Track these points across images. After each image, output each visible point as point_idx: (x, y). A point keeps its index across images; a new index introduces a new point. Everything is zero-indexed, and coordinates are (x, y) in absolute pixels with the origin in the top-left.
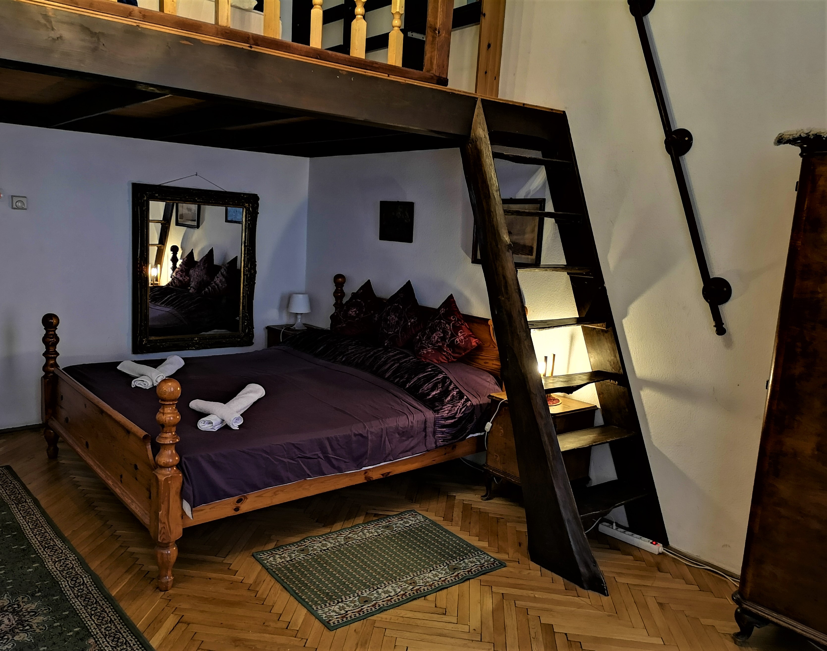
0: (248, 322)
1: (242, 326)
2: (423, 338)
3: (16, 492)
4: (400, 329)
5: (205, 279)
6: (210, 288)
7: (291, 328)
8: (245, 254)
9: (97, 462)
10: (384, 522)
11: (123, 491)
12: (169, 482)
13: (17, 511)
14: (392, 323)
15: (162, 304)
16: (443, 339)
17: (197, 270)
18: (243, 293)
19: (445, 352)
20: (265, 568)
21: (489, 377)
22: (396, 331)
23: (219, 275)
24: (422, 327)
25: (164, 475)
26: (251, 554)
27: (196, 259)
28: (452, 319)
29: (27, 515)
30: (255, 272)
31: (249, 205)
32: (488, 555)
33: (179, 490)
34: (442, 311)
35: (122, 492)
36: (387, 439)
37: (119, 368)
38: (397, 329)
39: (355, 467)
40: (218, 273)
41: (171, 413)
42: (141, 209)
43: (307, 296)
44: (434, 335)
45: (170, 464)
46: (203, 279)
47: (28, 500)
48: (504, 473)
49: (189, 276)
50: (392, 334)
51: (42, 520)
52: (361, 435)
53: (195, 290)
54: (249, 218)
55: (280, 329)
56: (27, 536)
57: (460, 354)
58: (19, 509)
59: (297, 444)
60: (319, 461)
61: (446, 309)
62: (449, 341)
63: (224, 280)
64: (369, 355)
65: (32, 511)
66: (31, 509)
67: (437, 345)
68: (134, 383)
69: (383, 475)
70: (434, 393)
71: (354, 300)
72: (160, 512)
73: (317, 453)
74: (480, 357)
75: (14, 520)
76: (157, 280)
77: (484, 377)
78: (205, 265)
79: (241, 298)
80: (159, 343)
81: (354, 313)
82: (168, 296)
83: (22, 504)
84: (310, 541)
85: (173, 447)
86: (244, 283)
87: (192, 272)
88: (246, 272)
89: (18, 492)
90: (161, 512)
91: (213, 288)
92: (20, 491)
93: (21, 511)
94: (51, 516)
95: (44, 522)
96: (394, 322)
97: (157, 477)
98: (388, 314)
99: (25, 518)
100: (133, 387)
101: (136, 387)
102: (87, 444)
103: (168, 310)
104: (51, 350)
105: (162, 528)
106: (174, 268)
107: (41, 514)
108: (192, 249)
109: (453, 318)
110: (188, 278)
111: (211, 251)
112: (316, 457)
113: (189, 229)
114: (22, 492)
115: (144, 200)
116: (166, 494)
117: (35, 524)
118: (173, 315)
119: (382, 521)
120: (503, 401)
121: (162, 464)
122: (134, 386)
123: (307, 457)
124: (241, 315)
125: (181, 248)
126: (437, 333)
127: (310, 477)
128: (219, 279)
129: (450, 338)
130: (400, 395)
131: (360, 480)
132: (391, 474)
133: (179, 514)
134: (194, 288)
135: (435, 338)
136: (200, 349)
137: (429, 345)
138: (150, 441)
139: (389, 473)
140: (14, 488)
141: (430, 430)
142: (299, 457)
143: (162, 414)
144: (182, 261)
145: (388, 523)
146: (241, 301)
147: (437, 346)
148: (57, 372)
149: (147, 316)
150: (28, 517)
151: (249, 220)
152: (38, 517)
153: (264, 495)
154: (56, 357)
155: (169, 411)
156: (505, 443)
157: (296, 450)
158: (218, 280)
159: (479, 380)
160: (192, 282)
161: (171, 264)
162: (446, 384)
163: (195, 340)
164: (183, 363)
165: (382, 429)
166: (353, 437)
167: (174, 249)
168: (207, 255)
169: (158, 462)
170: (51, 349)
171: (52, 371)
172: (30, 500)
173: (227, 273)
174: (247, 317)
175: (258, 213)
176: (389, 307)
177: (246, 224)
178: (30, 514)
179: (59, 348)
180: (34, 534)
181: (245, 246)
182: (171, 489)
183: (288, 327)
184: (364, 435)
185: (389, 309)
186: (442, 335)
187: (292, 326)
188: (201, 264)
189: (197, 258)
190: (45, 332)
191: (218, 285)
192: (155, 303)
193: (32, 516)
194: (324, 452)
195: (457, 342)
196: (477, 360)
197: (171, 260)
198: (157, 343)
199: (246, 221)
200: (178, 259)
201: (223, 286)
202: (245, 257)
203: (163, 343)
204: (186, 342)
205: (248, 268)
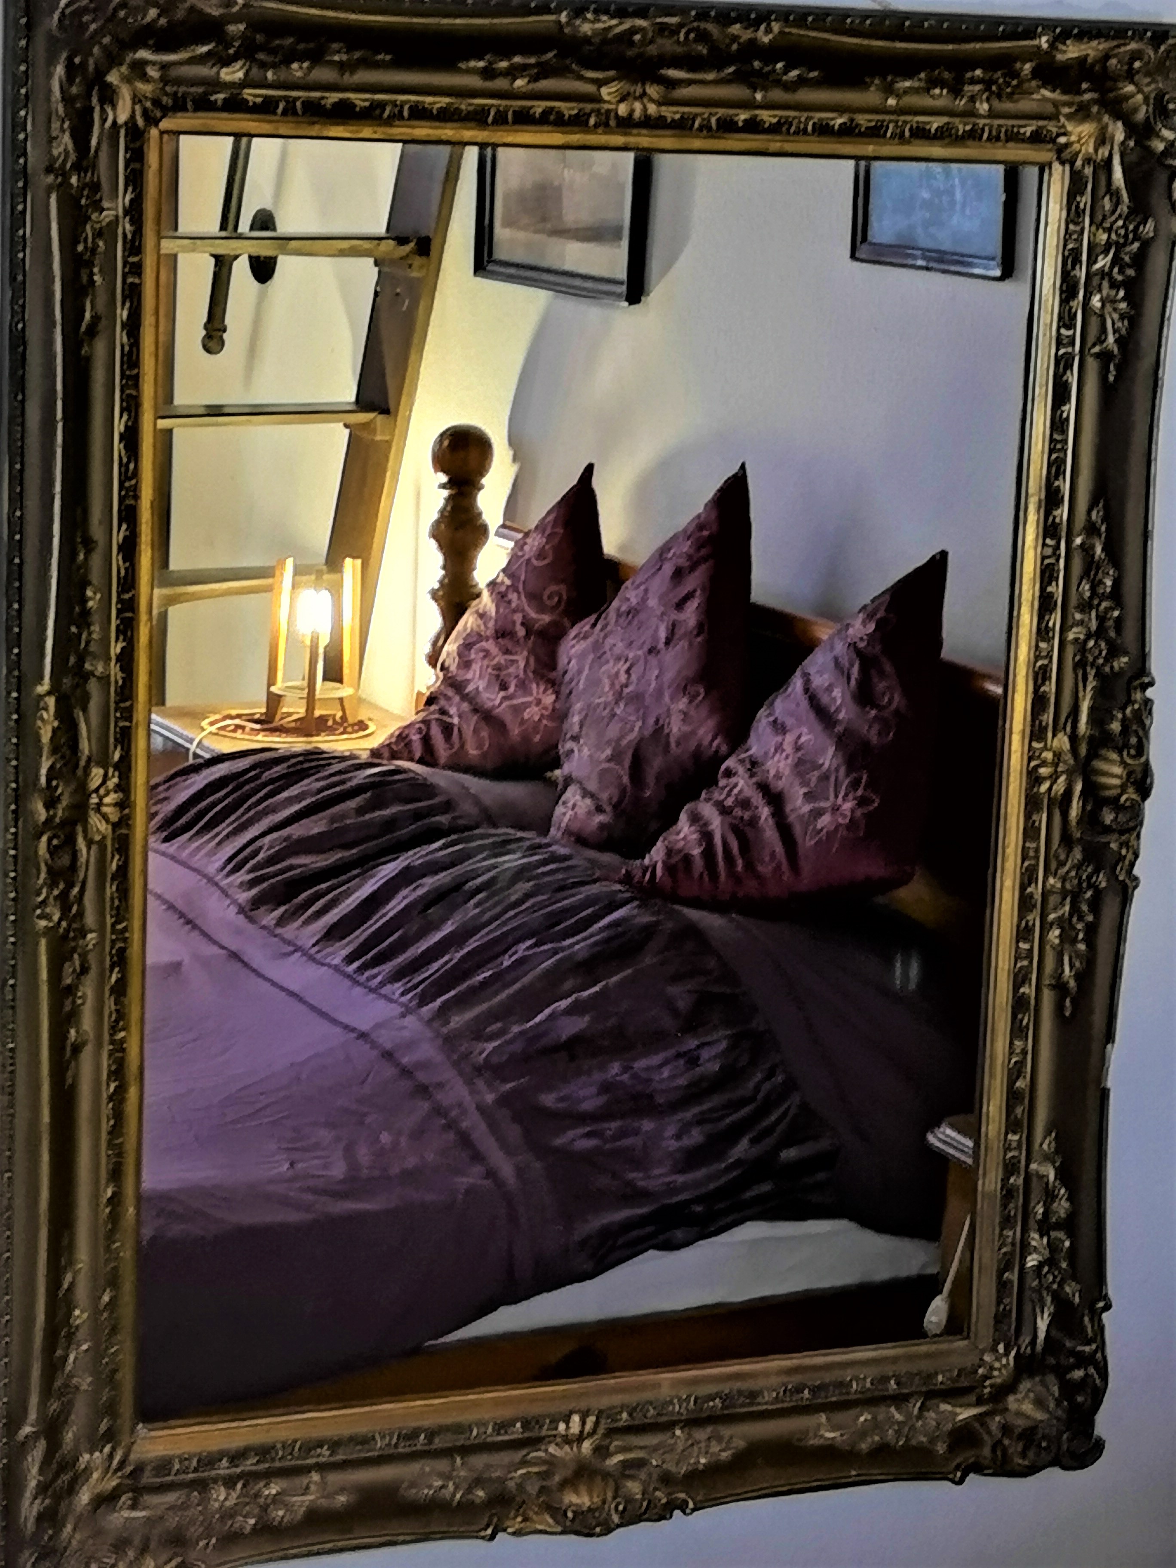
0: (1055, 1245)
5: (676, 727)
6: (716, 823)
8: (1045, 604)
17: (616, 642)
23: (792, 704)
40: (780, 685)
46: (659, 732)
49: (554, 685)
53: (599, 809)
76: (334, 674)
78: (680, 605)
86: (1028, 877)
87: (582, 656)
88: (1054, 777)
91: (742, 823)
108: (589, 470)
110: (549, 699)
111: (736, 496)
113: (570, 307)
118: (406, 1072)
125: (512, 441)
128: (789, 738)
134: (588, 794)
158: (779, 748)
160: (575, 738)
167: (463, 455)
168: (700, 525)
177: (1066, 320)
181: (1049, 530)
188: (652, 602)
191: (778, 803)
192: (281, 922)
197: (435, 534)
198: (202, 1486)
199: (1068, 289)
200: (482, 531)
201: (825, 821)
202: (1043, 632)
203: (269, 1475)
204: (479, 1461)
205: (1074, 738)
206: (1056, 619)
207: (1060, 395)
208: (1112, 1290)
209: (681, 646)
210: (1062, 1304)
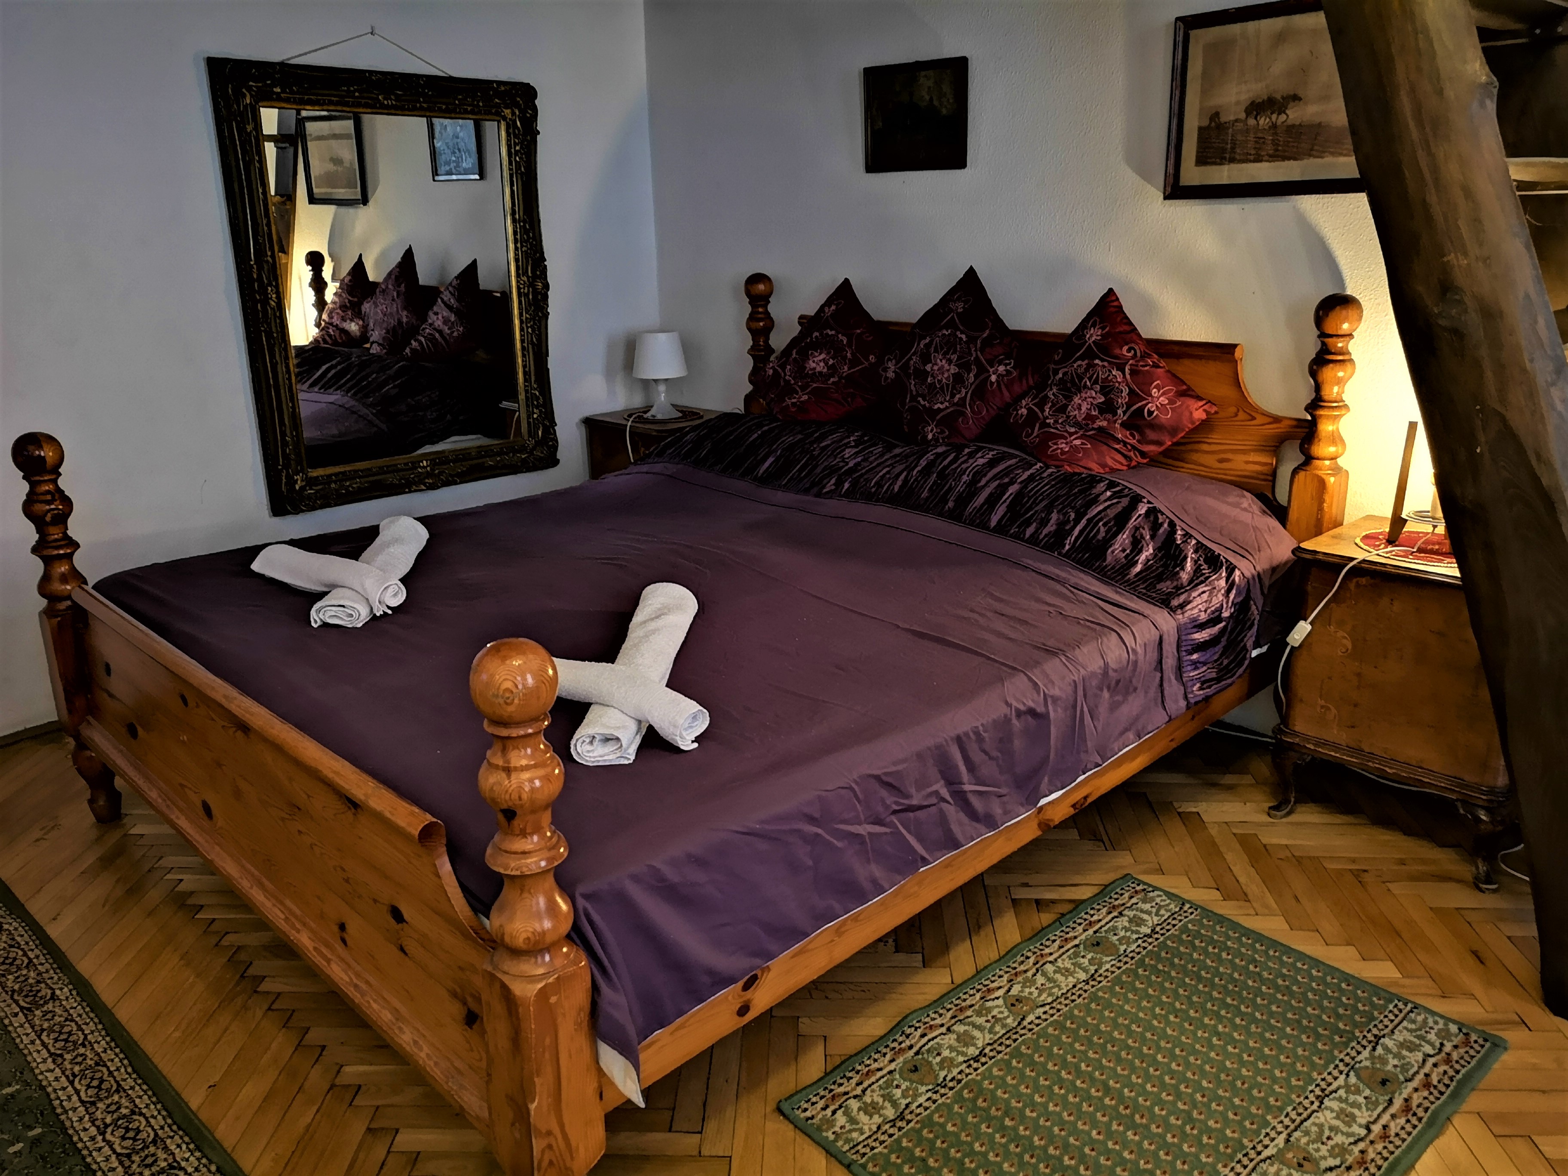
0: (541, 411)
1: (529, 423)
2: (1043, 411)
3: (18, 962)
4: (967, 393)
5: (405, 320)
6: (423, 340)
7: (645, 416)
8: (515, 243)
9: (249, 866)
10: (1080, 929)
11: (358, 975)
12: (553, 999)
13: (33, 1036)
14: (940, 381)
15: (311, 386)
16: (1108, 408)
17: (382, 302)
18: (522, 341)
19: (1118, 441)
20: (840, 1162)
21: (1244, 496)
22: (956, 400)
23: (439, 307)
24: (1031, 382)
25: (533, 979)
26: (772, 1105)
27: (371, 277)
28: (1125, 353)
29: (64, 1048)
30: (547, 286)
31: (513, 114)
32: (1433, 1013)
33: (584, 1016)
34: (1091, 335)
35: (355, 981)
36: (1085, 709)
37: (256, 566)
38: (958, 396)
39: (1022, 805)
40: (434, 303)
41: (535, 766)
42: (241, 130)
43: (675, 334)
44: (1077, 400)
45: (549, 939)
46: (400, 322)
47: (61, 989)
48: (1357, 751)
49: (362, 318)
50: (947, 408)
51: (114, 1060)
52: (1032, 712)
53: (385, 348)
54: (518, 148)
55: (624, 422)
56: (75, 1139)
57: (1159, 443)
58: (37, 1028)
59: (886, 774)
60: (941, 811)
61: (1103, 328)
62: (1124, 413)
63: (453, 318)
64: (919, 468)
65: (80, 1028)
66: (72, 1020)
67: (1095, 426)
68: (319, 615)
69: (1074, 806)
70: (1143, 557)
71: (816, 334)
72: (533, 1101)
73: (934, 788)
74: (1205, 447)
75: (28, 1076)
77: (1231, 499)
78: (399, 286)
79: (519, 353)
80: (335, 482)
81: (822, 364)
82: (324, 367)
83: (45, 1008)
84: (919, 1031)
85: (550, 881)
86: (521, 315)
87: (370, 307)
88: (523, 288)
89: (26, 961)
90: (535, 1104)
91: (431, 339)
92: (31, 955)
93: (44, 1036)
94: (136, 1029)
95: (123, 1070)
96: (948, 378)
97: (504, 987)
98: (926, 358)
99: (59, 1060)
100: (315, 625)
101: (325, 625)
102: (207, 810)
103: (332, 398)
104: (53, 537)
105: (543, 1152)
106: (320, 304)
107: (108, 1039)
108: (361, 255)
109: (1129, 351)
110: (361, 323)
111: (409, 255)
112: (934, 800)
113: (343, 210)
114: (37, 957)
115: (245, 107)
116: (548, 1041)
117: (95, 1083)
118: (347, 409)
119: (1071, 924)
120: (1355, 562)
121: (520, 942)
122: (319, 623)
123: (913, 806)
124: (522, 397)
125: (330, 255)
126: (1084, 395)
127: (925, 862)
128: (440, 316)
129: (1129, 405)
130: (1057, 571)
131: (1031, 833)
132: (1089, 800)
133: (591, 1087)
134: (379, 344)
135: (1080, 409)
136: (438, 488)
137: (1068, 427)
138: (444, 841)
139: (1085, 798)
140: (11, 946)
141: (1169, 662)
142: (895, 812)
143: (504, 775)
144: (338, 284)
145: (1090, 932)
146: (520, 360)
147: (1093, 429)
148: (79, 597)
149: (295, 416)
150: (68, 1057)
151: (516, 152)
152: (100, 1050)
153: (810, 947)
154: (72, 554)
155: (524, 762)
156: (1359, 675)
157: (884, 793)
158: (438, 318)
159: (1225, 508)
160: (372, 331)
161: (310, 295)
162: (1161, 531)
163: (424, 467)
164: (423, 534)
165: (1075, 681)
166: (1015, 721)
167: (315, 260)
168: (400, 263)
169: (507, 939)
170: (55, 533)
171: (66, 594)
172: (66, 990)
173: (458, 300)
174: (537, 399)
175: (539, 133)
176: (927, 340)
177: (510, 163)
178: (75, 1043)
179: (75, 528)
180: (98, 1127)
181: (514, 221)
182: (560, 1020)
183: (640, 415)
184: (1039, 710)
185: (925, 345)
186: (1102, 399)
187: (645, 412)
188: (390, 286)
189: (373, 275)
190: (25, 487)
191: (440, 332)
193: (82, 1050)
194: (952, 781)
195: (1150, 413)
196: (1195, 457)
197: (310, 285)
198: (329, 483)
199: (510, 154)
200: (326, 284)
201: (455, 334)
202: (516, 249)
203: (346, 480)
204: (401, 474)
205: (528, 277)
206: (519, 245)
207: (512, 185)
208: (557, 421)
209: (402, 297)
210: (544, 426)
